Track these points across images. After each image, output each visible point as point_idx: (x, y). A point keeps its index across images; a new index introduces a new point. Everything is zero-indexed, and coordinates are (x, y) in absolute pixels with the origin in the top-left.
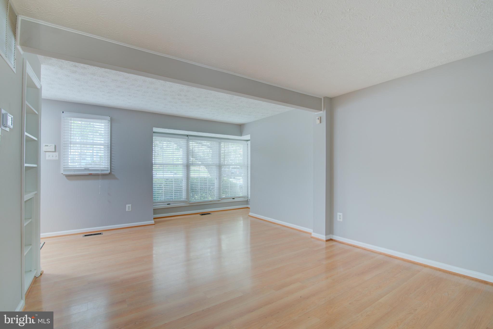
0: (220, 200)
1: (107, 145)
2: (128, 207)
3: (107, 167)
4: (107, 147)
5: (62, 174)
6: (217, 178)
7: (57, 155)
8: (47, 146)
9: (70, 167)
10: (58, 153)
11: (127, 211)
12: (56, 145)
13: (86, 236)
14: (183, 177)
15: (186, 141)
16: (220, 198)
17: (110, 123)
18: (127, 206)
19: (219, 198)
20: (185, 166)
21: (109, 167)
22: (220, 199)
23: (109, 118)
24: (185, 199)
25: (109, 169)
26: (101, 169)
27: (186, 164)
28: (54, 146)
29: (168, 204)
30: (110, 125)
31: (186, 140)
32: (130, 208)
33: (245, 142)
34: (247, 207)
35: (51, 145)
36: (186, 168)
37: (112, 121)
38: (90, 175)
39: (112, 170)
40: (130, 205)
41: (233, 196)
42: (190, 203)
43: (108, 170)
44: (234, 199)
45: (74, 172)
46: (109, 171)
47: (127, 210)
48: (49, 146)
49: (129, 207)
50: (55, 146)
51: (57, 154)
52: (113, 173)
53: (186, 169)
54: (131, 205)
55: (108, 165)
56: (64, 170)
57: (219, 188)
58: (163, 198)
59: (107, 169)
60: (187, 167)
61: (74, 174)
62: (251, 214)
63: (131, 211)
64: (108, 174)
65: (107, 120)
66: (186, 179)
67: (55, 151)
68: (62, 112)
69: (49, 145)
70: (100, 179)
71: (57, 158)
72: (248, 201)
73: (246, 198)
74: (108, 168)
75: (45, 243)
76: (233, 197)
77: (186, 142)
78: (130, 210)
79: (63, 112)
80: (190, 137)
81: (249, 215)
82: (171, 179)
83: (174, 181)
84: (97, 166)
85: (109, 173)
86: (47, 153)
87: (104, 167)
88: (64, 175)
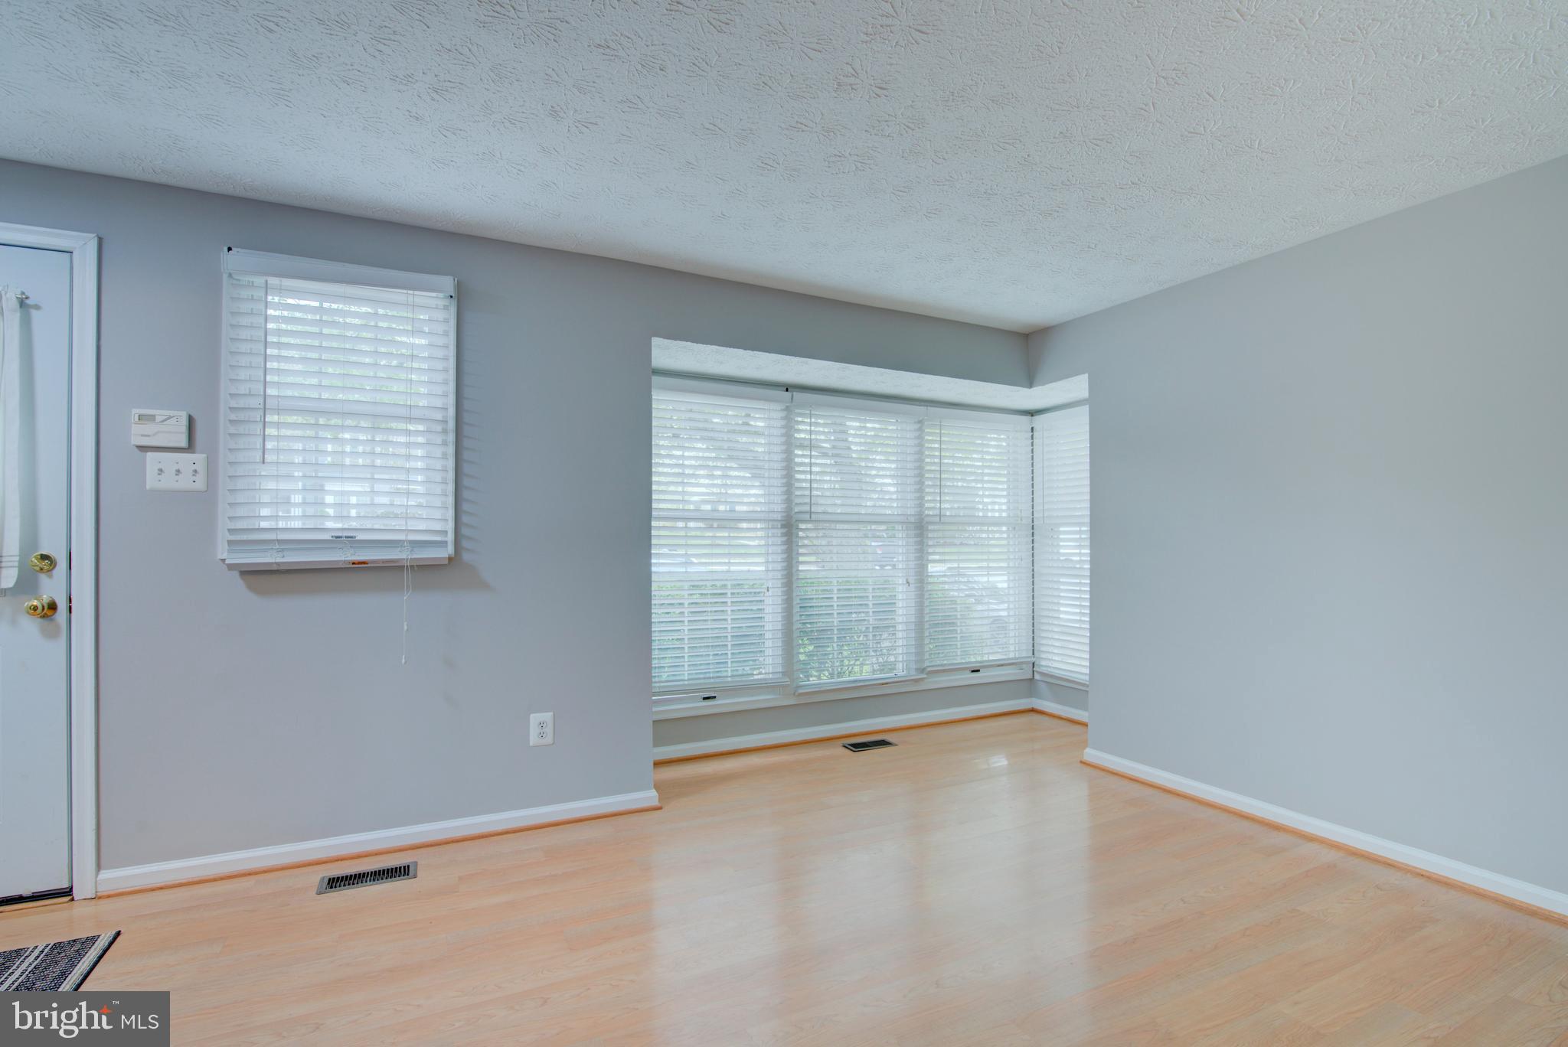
0: (922, 679)
1: (439, 416)
2: (539, 724)
3: (438, 527)
4: (439, 428)
5: (223, 560)
6: (912, 580)
7: (201, 467)
8: (151, 418)
9: (264, 524)
10: (204, 455)
11: (531, 744)
12: (192, 414)
13: (334, 883)
14: (771, 575)
15: (783, 414)
16: (922, 671)
17: (453, 310)
18: (535, 718)
19: (917, 669)
20: (775, 523)
21: (450, 526)
22: (925, 676)
23: (448, 283)
24: (778, 676)
25: (450, 537)
26: (412, 537)
27: (784, 514)
28: (184, 421)
29: (705, 699)
30: (453, 322)
31: (782, 410)
32: (549, 730)
33: (1025, 419)
34: (1029, 707)
35: (170, 417)
36: (783, 535)
37: (461, 298)
38: (360, 566)
39: (465, 543)
40: (547, 716)
41: (974, 659)
42: (801, 694)
43: (446, 542)
44: (978, 671)
45: (281, 554)
46: (450, 550)
47: (534, 739)
48: (159, 419)
49: (541, 725)
50: (191, 420)
51: (199, 458)
52: (466, 557)
53: (784, 539)
54: (552, 713)
55: (446, 520)
56: (230, 542)
57: (920, 625)
58: (685, 675)
59: (438, 538)
60: (784, 530)
61: (278, 564)
62: (1091, 754)
63: (553, 744)
64: (446, 562)
65: (441, 295)
66: (782, 583)
67: (190, 447)
68: (226, 249)
69: (160, 414)
70: (408, 587)
71: (200, 484)
72: (1032, 679)
73: (1024, 666)
74: (446, 532)
75: (118, 934)
76: (976, 666)
77: (782, 419)
78: (549, 739)
79: (230, 249)
80: (798, 396)
81: (1086, 758)
82: (723, 583)
83: (732, 594)
84: (394, 524)
85: (450, 559)
86: (150, 455)
87: (422, 526)
88: (231, 567)
